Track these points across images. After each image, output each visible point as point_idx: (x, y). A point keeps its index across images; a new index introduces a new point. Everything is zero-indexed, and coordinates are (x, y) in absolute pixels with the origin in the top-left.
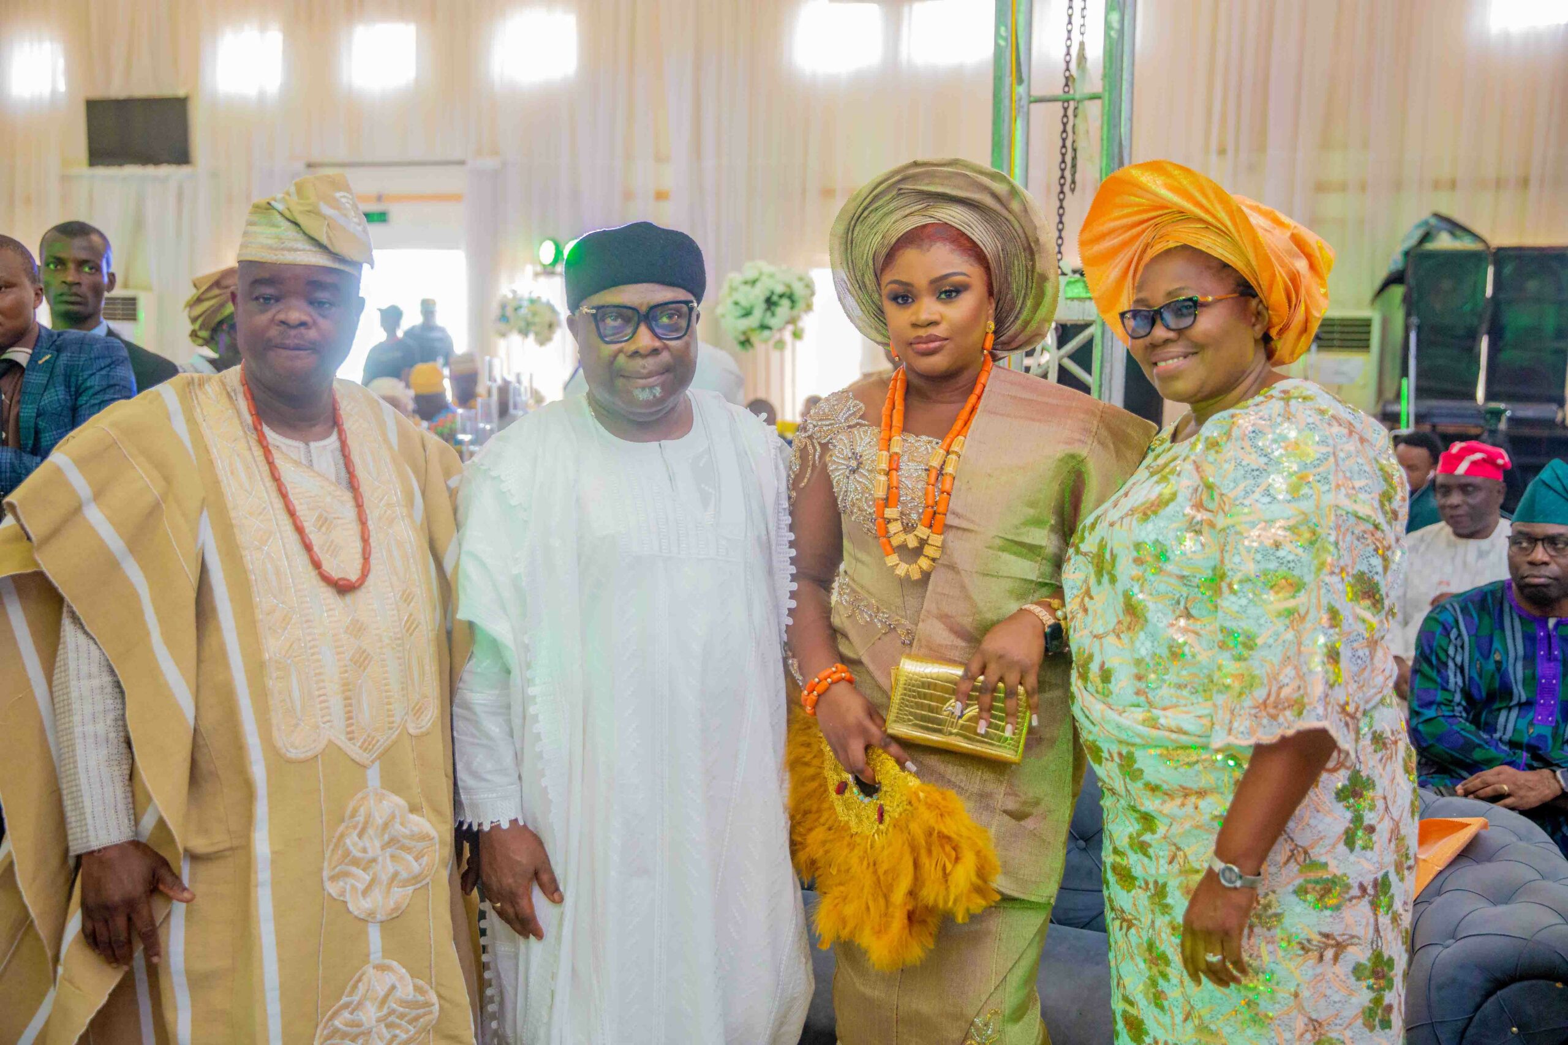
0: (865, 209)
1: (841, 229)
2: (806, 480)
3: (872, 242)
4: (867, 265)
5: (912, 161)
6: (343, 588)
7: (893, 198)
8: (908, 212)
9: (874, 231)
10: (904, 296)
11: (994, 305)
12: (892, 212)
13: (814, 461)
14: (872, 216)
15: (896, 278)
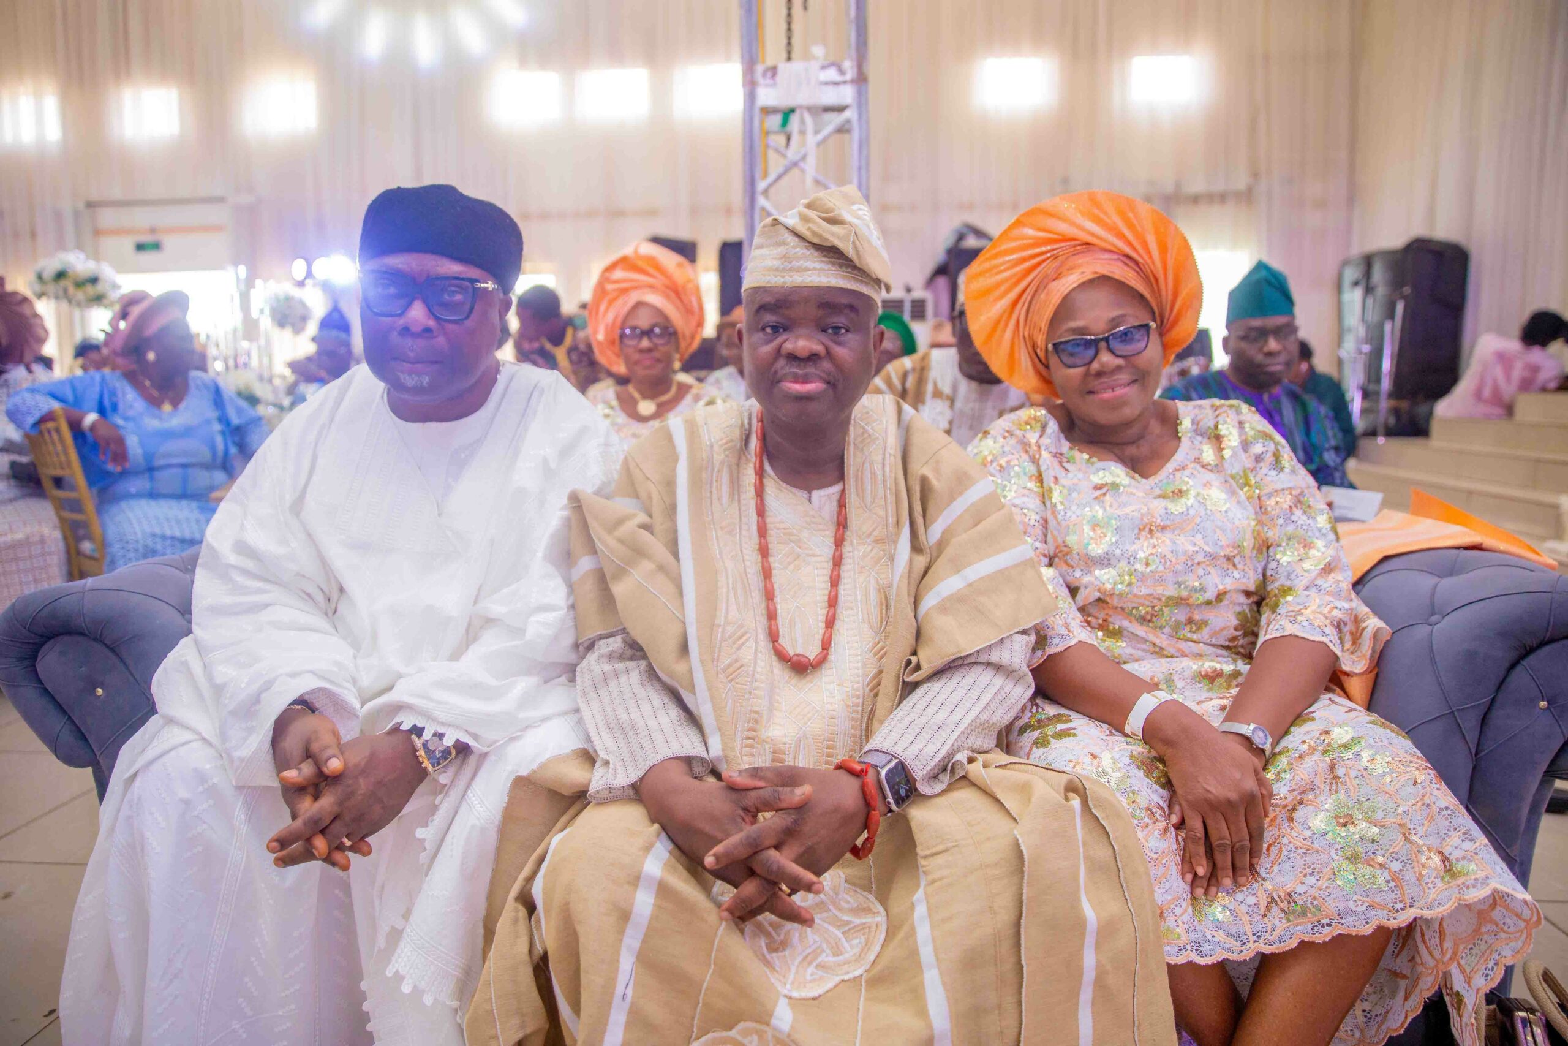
6: (801, 667)
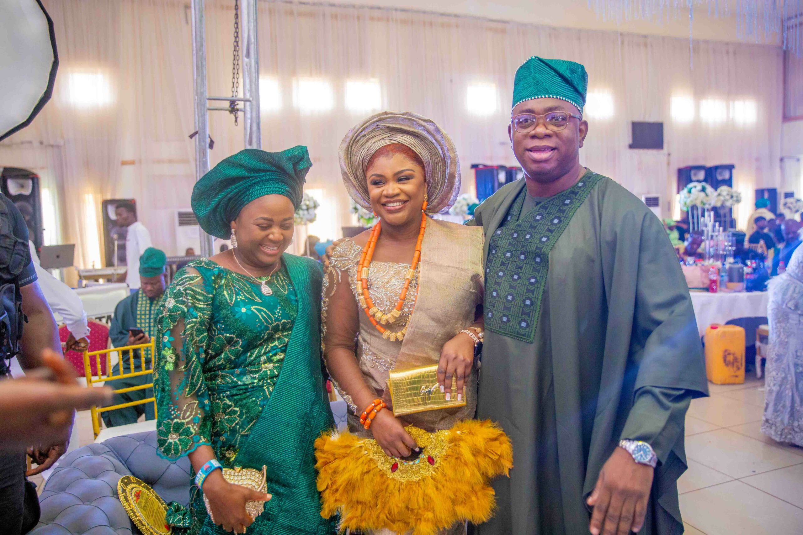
0: (358, 135)
1: (345, 146)
2: (334, 292)
3: (362, 153)
4: (359, 165)
5: (384, 111)
7: (373, 131)
8: (381, 137)
9: (363, 147)
10: (379, 181)
11: (426, 186)
12: (372, 138)
13: (338, 281)
14: (361, 139)
15: (375, 173)
